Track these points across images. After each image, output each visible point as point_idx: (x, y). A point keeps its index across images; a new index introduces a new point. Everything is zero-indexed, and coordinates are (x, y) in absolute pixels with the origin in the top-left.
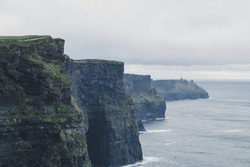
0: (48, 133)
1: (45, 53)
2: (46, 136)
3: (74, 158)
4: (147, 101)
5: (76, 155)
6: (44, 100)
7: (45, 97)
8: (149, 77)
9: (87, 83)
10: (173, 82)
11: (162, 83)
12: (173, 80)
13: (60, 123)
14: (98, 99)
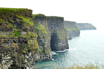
0: (24, 41)
1: (24, 14)
2: (23, 42)
3: (33, 49)
4: (74, 30)
5: (34, 49)
6: (23, 30)
7: (23, 29)
8: (75, 22)
9: (51, 24)
10: (84, 24)
11: (80, 24)
12: (84, 23)
13: (28, 38)
14: (54, 29)
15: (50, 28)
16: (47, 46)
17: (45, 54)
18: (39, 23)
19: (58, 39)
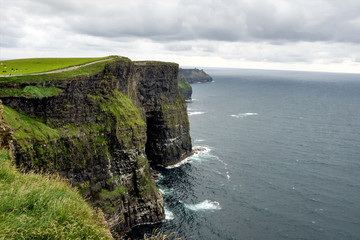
9: (146, 85)
14: (155, 99)
15: (142, 98)
16: (144, 171)
17: (143, 201)
18: (116, 92)
19: (167, 129)
